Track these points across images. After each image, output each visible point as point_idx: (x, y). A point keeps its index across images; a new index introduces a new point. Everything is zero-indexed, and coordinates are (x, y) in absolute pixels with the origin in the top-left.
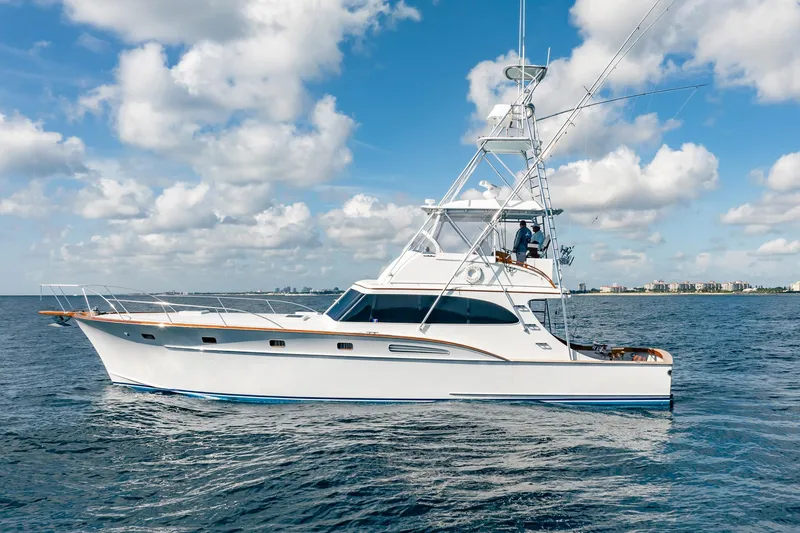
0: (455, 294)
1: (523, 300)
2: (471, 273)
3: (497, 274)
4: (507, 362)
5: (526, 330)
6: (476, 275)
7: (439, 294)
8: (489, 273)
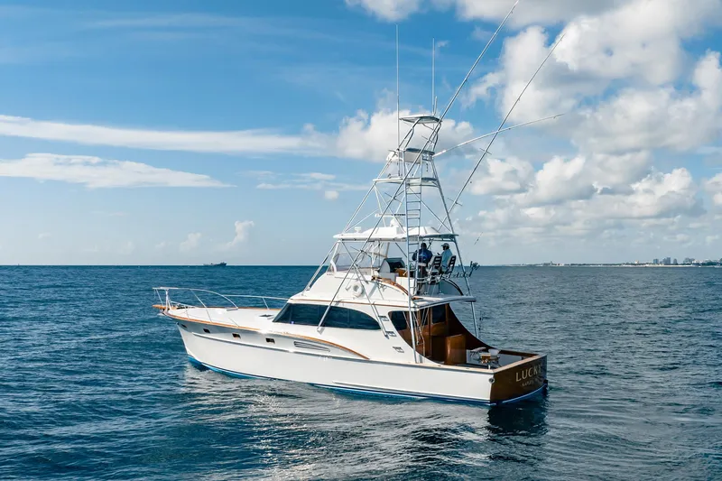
0: (340, 305)
1: (386, 311)
2: (356, 288)
3: (374, 289)
4: (367, 361)
5: (386, 336)
6: (360, 290)
7: (328, 304)
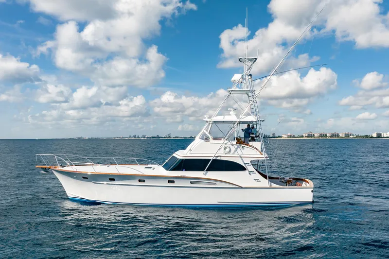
0: (219, 158)
1: (248, 161)
2: (225, 148)
3: (236, 149)
4: (241, 188)
5: (250, 174)
6: (228, 150)
7: (212, 158)
8: (233, 149)
